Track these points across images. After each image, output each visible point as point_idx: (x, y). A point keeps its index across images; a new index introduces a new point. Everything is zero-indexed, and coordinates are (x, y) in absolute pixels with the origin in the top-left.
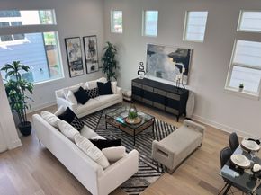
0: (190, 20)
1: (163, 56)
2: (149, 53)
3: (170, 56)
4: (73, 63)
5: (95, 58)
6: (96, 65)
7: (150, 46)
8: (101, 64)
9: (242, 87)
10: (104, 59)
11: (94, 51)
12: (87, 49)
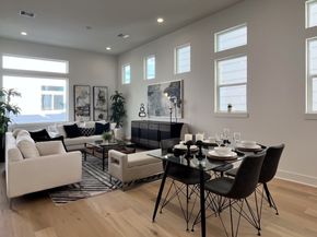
0: (180, 57)
1: (160, 93)
2: (149, 94)
3: (165, 92)
4: (80, 108)
5: (105, 107)
6: (105, 114)
7: (150, 87)
8: (111, 113)
9: (230, 107)
10: (113, 108)
11: (104, 101)
12: (96, 97)
